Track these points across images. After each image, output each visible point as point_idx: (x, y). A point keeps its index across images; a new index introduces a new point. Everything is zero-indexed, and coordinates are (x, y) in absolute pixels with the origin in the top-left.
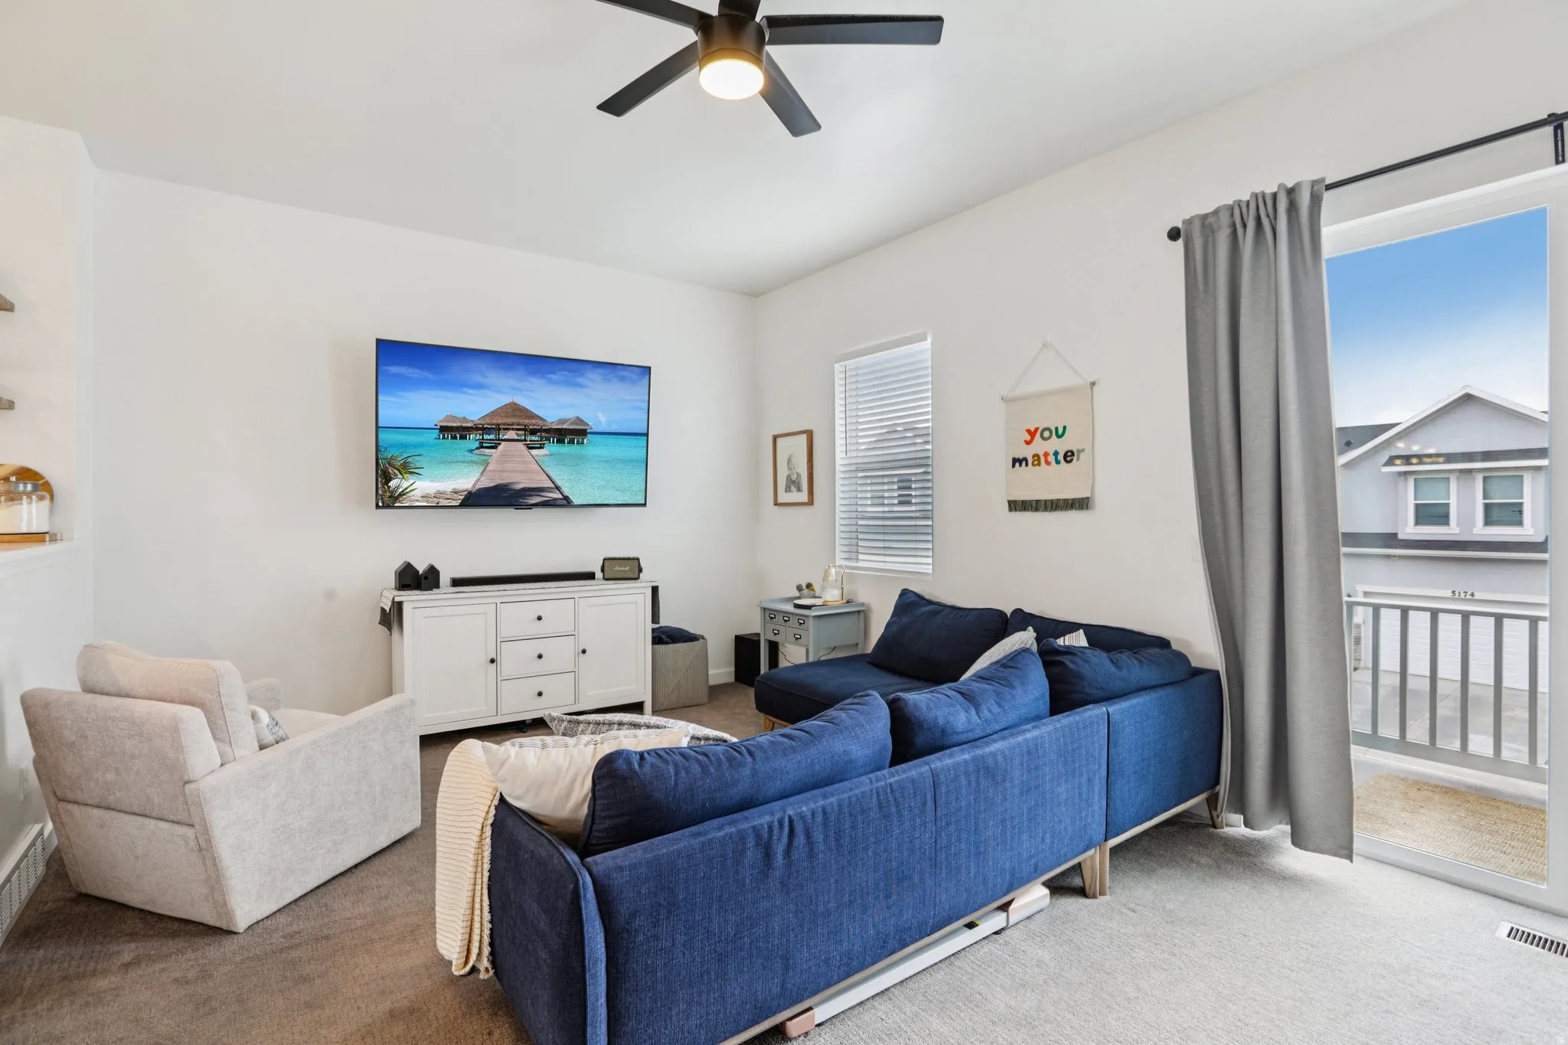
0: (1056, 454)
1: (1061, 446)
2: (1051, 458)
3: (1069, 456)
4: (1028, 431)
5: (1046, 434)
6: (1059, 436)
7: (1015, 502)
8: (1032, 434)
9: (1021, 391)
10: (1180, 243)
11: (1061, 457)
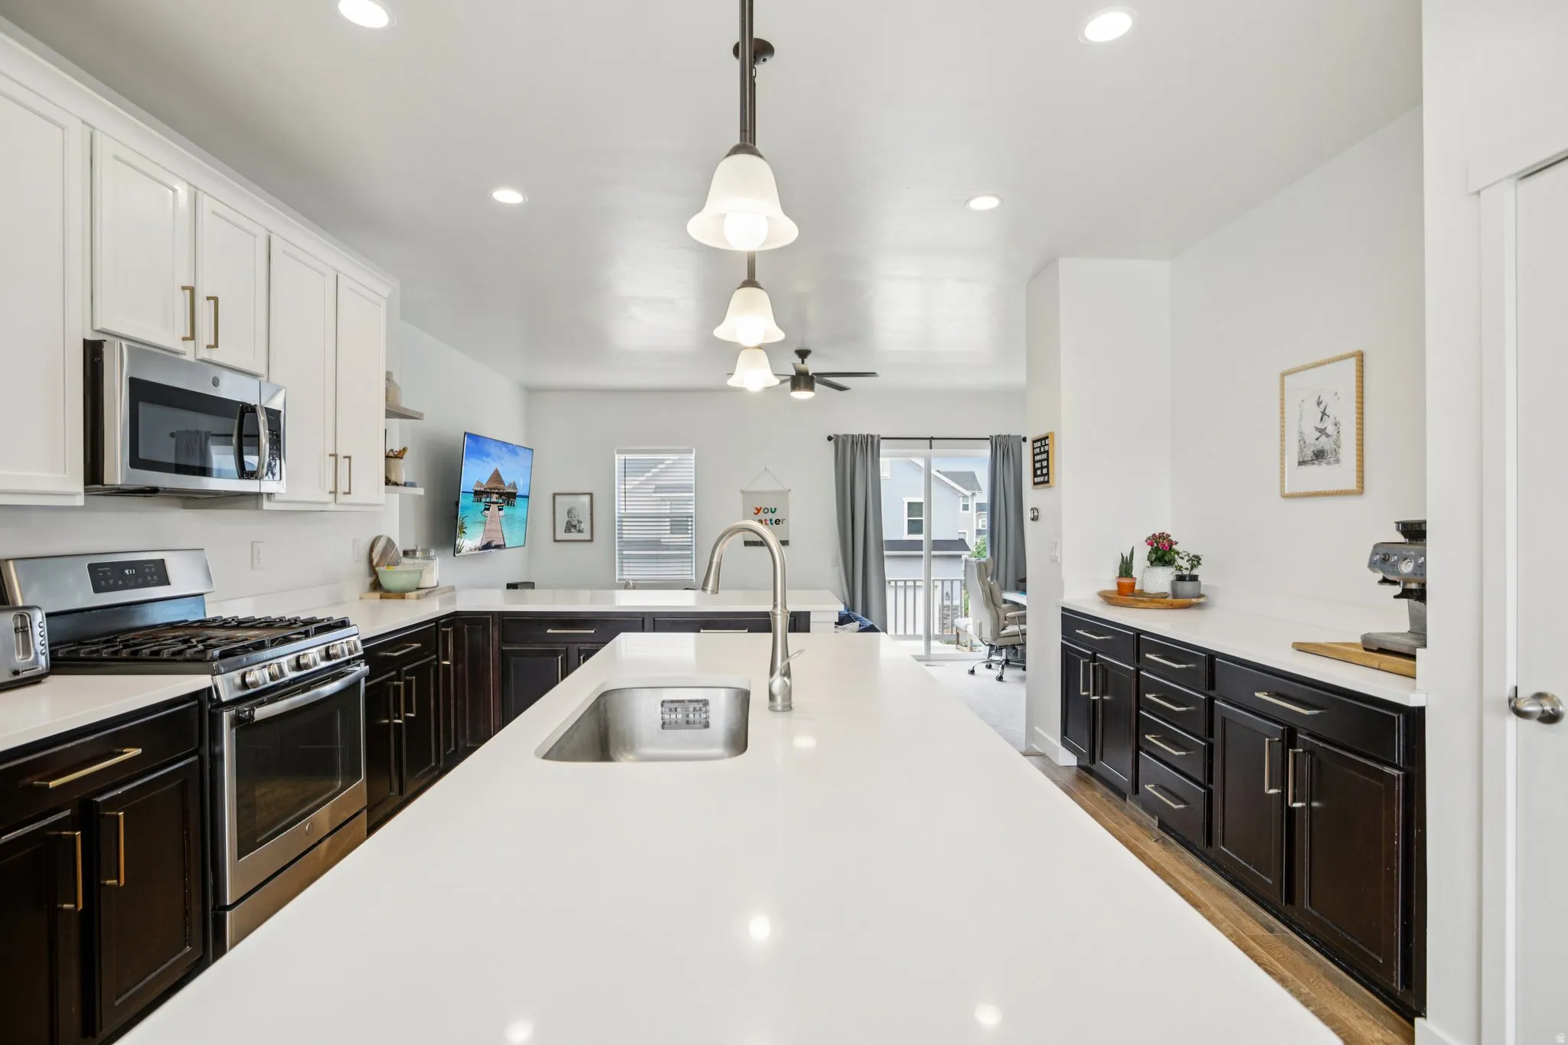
0: (771, 520)
1: (774, 517)
2: (768, 522)
3: (777, 522)
4: (756, 509)
5: (766, 511)
6: (772, 512)
7: (748, 542)
8: (759, 510)
9: (751, 489)
10: (832, 442)
11: (773, 522)
